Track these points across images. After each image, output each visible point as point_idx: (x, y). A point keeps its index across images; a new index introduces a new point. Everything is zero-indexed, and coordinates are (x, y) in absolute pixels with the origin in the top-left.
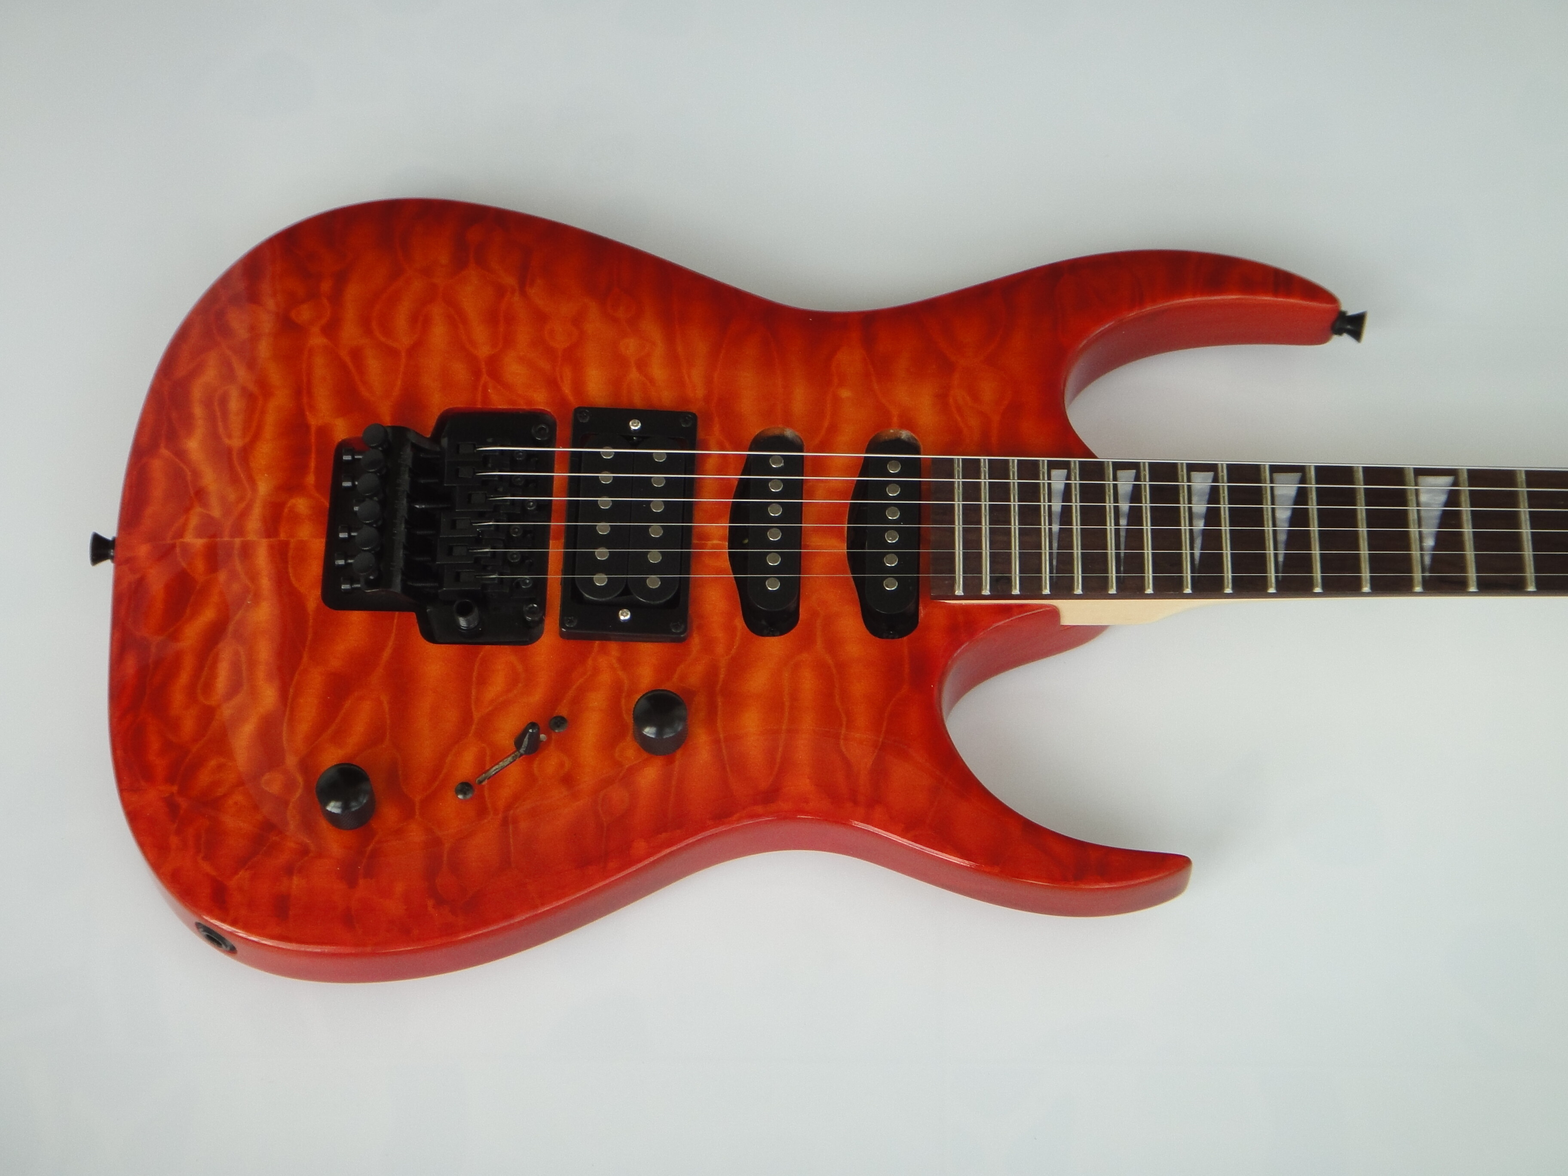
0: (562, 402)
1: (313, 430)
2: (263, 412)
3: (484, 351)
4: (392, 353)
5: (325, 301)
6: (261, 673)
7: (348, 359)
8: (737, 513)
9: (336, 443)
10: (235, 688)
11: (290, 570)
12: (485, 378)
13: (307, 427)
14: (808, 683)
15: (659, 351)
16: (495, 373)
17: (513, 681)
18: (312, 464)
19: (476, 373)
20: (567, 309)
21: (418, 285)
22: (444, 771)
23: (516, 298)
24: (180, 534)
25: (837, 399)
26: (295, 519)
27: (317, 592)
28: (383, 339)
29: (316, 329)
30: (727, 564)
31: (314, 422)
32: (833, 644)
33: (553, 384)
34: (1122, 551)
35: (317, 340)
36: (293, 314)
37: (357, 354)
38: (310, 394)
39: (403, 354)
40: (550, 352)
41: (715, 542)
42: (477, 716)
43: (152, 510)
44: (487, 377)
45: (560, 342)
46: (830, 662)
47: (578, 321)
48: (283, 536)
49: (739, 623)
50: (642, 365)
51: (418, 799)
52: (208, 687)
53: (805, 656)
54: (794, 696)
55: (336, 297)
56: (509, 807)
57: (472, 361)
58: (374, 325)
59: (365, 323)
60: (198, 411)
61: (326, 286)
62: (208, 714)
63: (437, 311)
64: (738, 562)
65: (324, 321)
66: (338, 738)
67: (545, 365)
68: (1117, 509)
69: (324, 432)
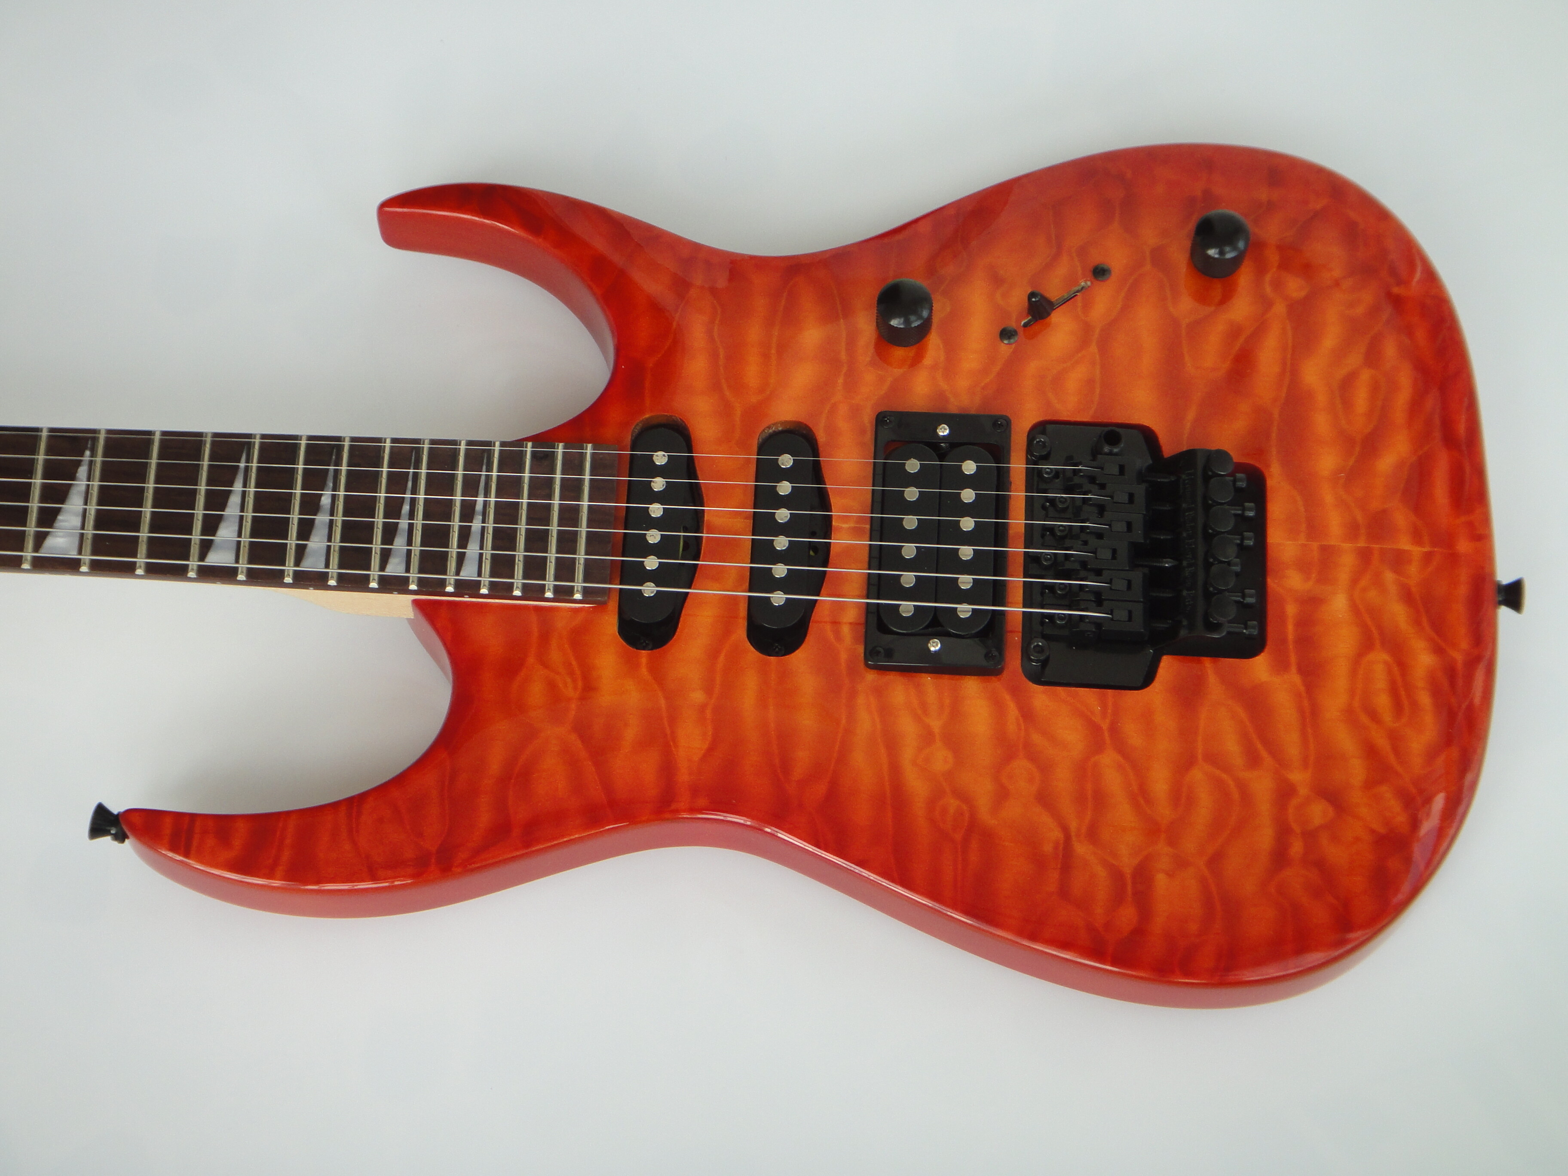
0: (1015, 691)
1: (1294, 669)
2: (1352, 692)
3: (1108, 759)
4: (1213, 758)
5: (1297, 829)
6: (1322, 398)
7: (1264, 754)
8: (823, 555)
9: (1266, 650)
10: (1347, 384)
11: (1302, 509)
12: (1105, 725)
13: (1301, 671)
14: (752, 372)
15: (908, 754)
16: (1094, 729)
17: (1058, 381)
18: (1290, 628)
19: (1114, 730)
20: (1013, 810)
21: (1190, 845)
22: (1123, 294)
23: (1073, 825)
24: (1427, 558)
25: (708, 690)
26: (1303, 566)
27: (1270, 483)
28: (1224, 776)
29: (1303, 791)
30: (834, 501)
31: (1294, 678)
32: (725, 410)
33: (1027, 715)
34: (408, 496)
35: (1299, 777)
36: (1331, 812)
37: (1253, 760)
38: (1301, 711)
39: (1200, 757)
40: (1033, 756)
41: (845, 526)
42: (1093, 348)
43: (1463, 590)
44: (1102, 725)
45: (1021, 766)
46: (727, 393)
47: (1002, 795)
48: (1315, 545)
49: (821, 437)
50: (927, 738)
51: (1148, 267)
52: (1375, 388)
53: (754, 399)
54: (766, 356)
55: (1283, 832)
56: (1056, 257)
57: (1121, 748)
58: (1236, 796)
59: (1246, 797)
60: (1425, 699)
61: (1297, 848)
62: (1373, 357)
63: (1164, 812)
64: (823, 500)
65: (1294, 802)
66: (1234, 332)
67: (1036, 738)
68: (410, 542)
69: (1281, 665)
